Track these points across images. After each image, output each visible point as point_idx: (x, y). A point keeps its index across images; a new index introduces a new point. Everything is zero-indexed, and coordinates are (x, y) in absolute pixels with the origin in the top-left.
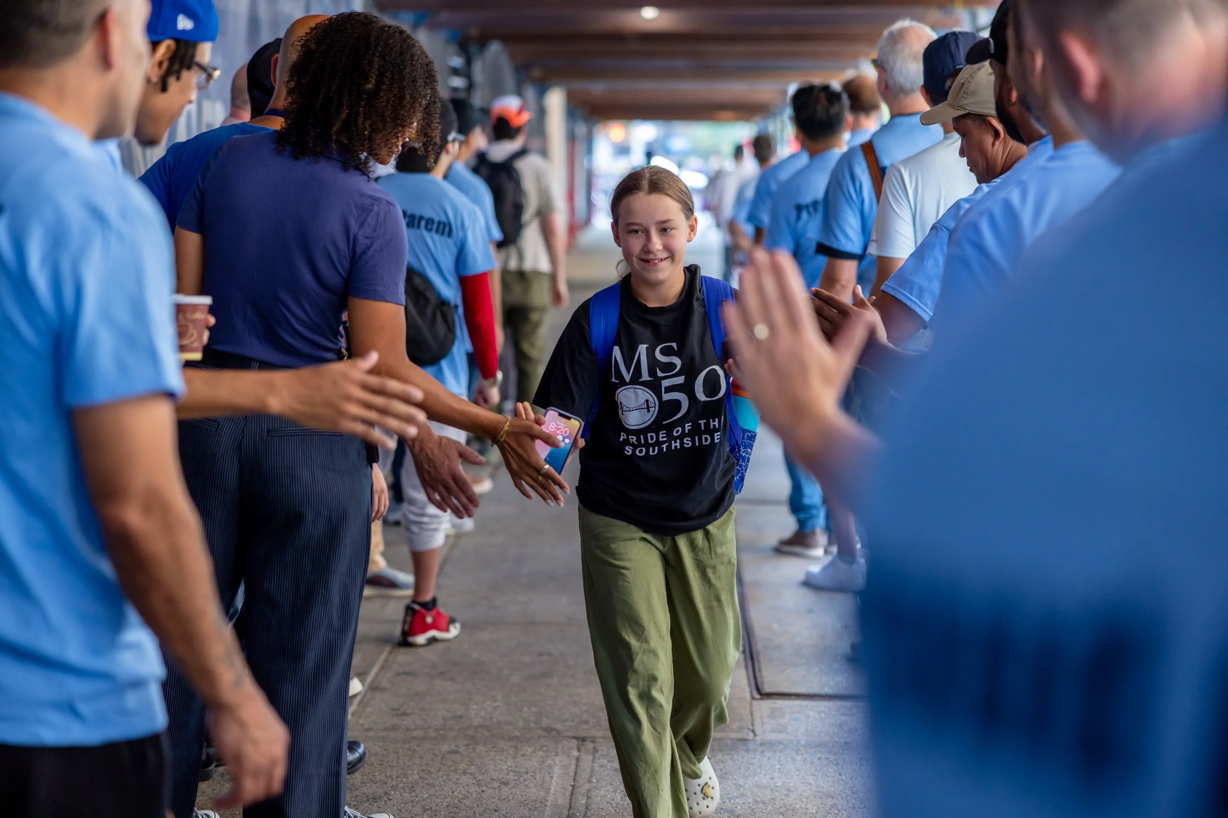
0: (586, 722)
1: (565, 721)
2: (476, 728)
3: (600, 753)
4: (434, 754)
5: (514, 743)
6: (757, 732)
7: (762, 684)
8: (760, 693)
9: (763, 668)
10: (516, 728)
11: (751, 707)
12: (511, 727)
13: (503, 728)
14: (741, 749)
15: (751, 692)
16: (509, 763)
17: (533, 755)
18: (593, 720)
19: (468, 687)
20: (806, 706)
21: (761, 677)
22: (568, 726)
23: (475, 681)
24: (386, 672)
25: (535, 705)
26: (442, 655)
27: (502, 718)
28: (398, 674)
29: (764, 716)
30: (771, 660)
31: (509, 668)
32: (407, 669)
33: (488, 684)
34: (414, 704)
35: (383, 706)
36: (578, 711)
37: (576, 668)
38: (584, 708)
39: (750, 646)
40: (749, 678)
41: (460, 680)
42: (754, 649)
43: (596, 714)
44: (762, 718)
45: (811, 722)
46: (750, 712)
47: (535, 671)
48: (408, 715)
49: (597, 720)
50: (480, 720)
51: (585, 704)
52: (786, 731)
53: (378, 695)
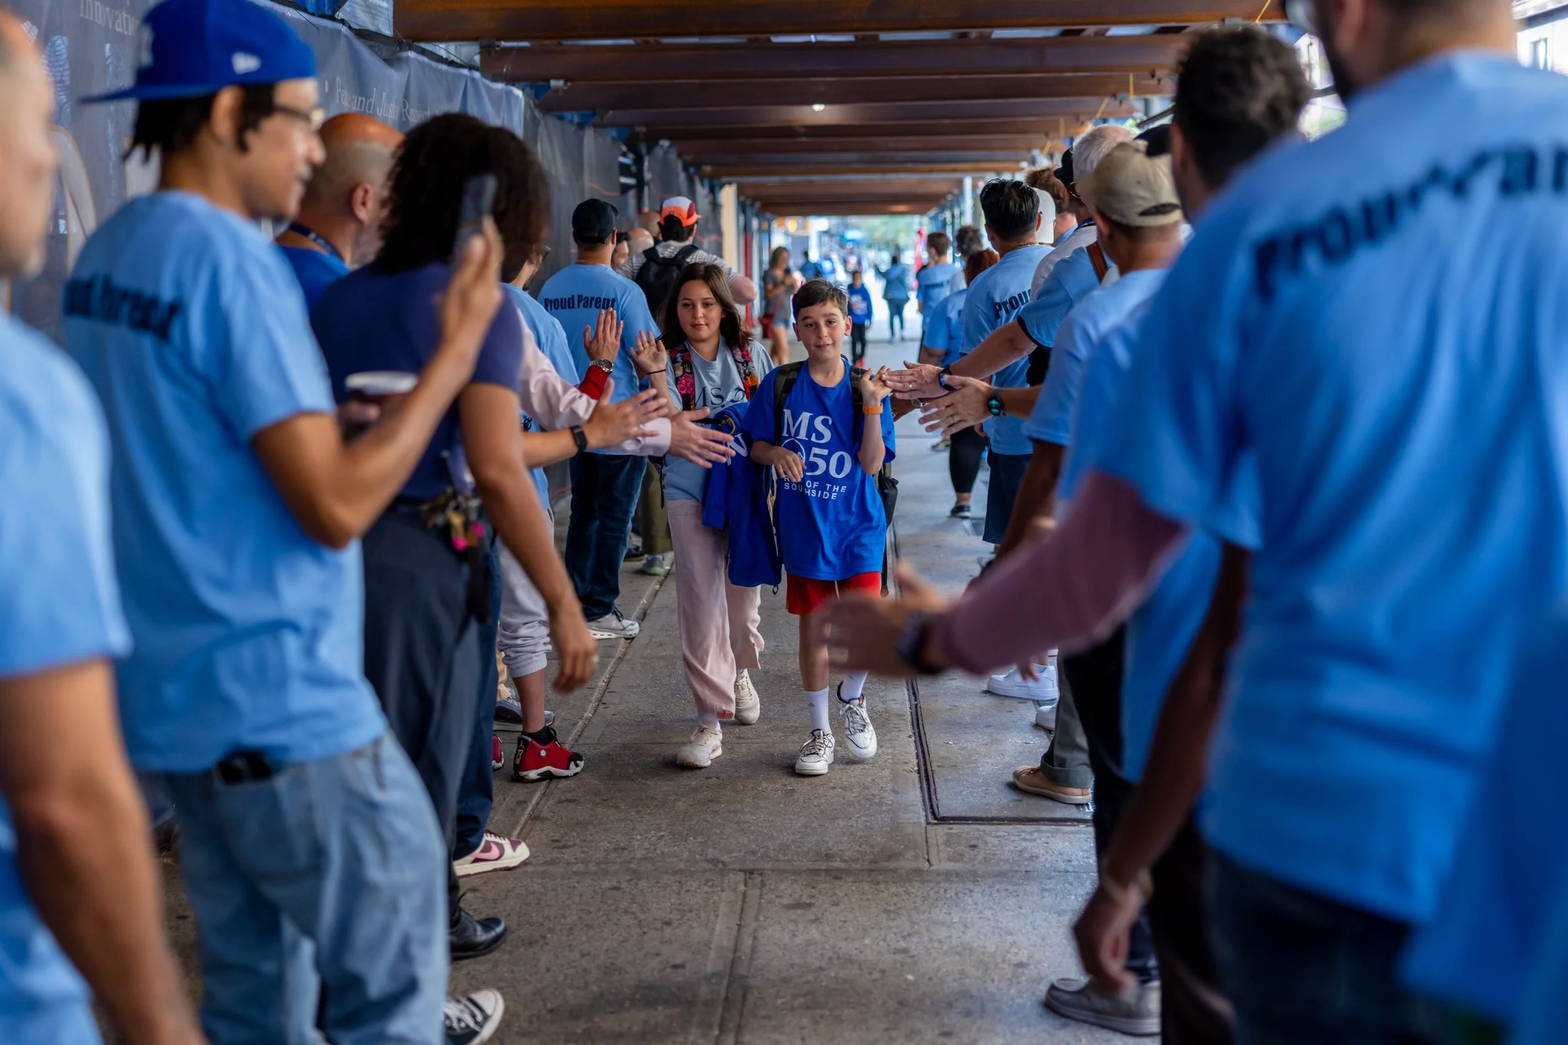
0: (754, 853)
1: (732, 851)
2: (640, 861)
3: (767, 887)
4: (594, 891)
5: (677, 877)
6: (932, 862)
7: (938, 808)
8: (936, 818)
9: (938, 790)
10: (680, 860)
11: (926, 833)
12: (675, 860)
13: (668, 860)
14: (916, 881)
15: (926, 816)
16: (672, 900)
17: (698, 890)
18: (762, 850)
19: (632, 816)
20: (984, 831)
21: (937, 799)
22: (735, 857)
23: (640, 808)
24: (547, 800)
25: (701, 834)
26: (606, 780)
27: (666, 850)
28: (560, 802)
29: (940, 843)
30: (947, 780)
31: (675, 793)
32: (569, 796)
33: (653, 811)
34: (575, 834)
35: (543, 837)
36: (746, 840)
37: (744, 793)
38: (752, 837)
39: (925, 765)
40: (924, 801)
41: (624, 807)
42: (929, 769)
43: (764, 844)
44: (938, 846)
45: (989, 849)
46: (925, 839)
47: (702, 796)
48: (569, 847)
49: (766, 849)
50: (643, 852)
51: (753, 833)
52: (962, 860)
53: (538, 825)
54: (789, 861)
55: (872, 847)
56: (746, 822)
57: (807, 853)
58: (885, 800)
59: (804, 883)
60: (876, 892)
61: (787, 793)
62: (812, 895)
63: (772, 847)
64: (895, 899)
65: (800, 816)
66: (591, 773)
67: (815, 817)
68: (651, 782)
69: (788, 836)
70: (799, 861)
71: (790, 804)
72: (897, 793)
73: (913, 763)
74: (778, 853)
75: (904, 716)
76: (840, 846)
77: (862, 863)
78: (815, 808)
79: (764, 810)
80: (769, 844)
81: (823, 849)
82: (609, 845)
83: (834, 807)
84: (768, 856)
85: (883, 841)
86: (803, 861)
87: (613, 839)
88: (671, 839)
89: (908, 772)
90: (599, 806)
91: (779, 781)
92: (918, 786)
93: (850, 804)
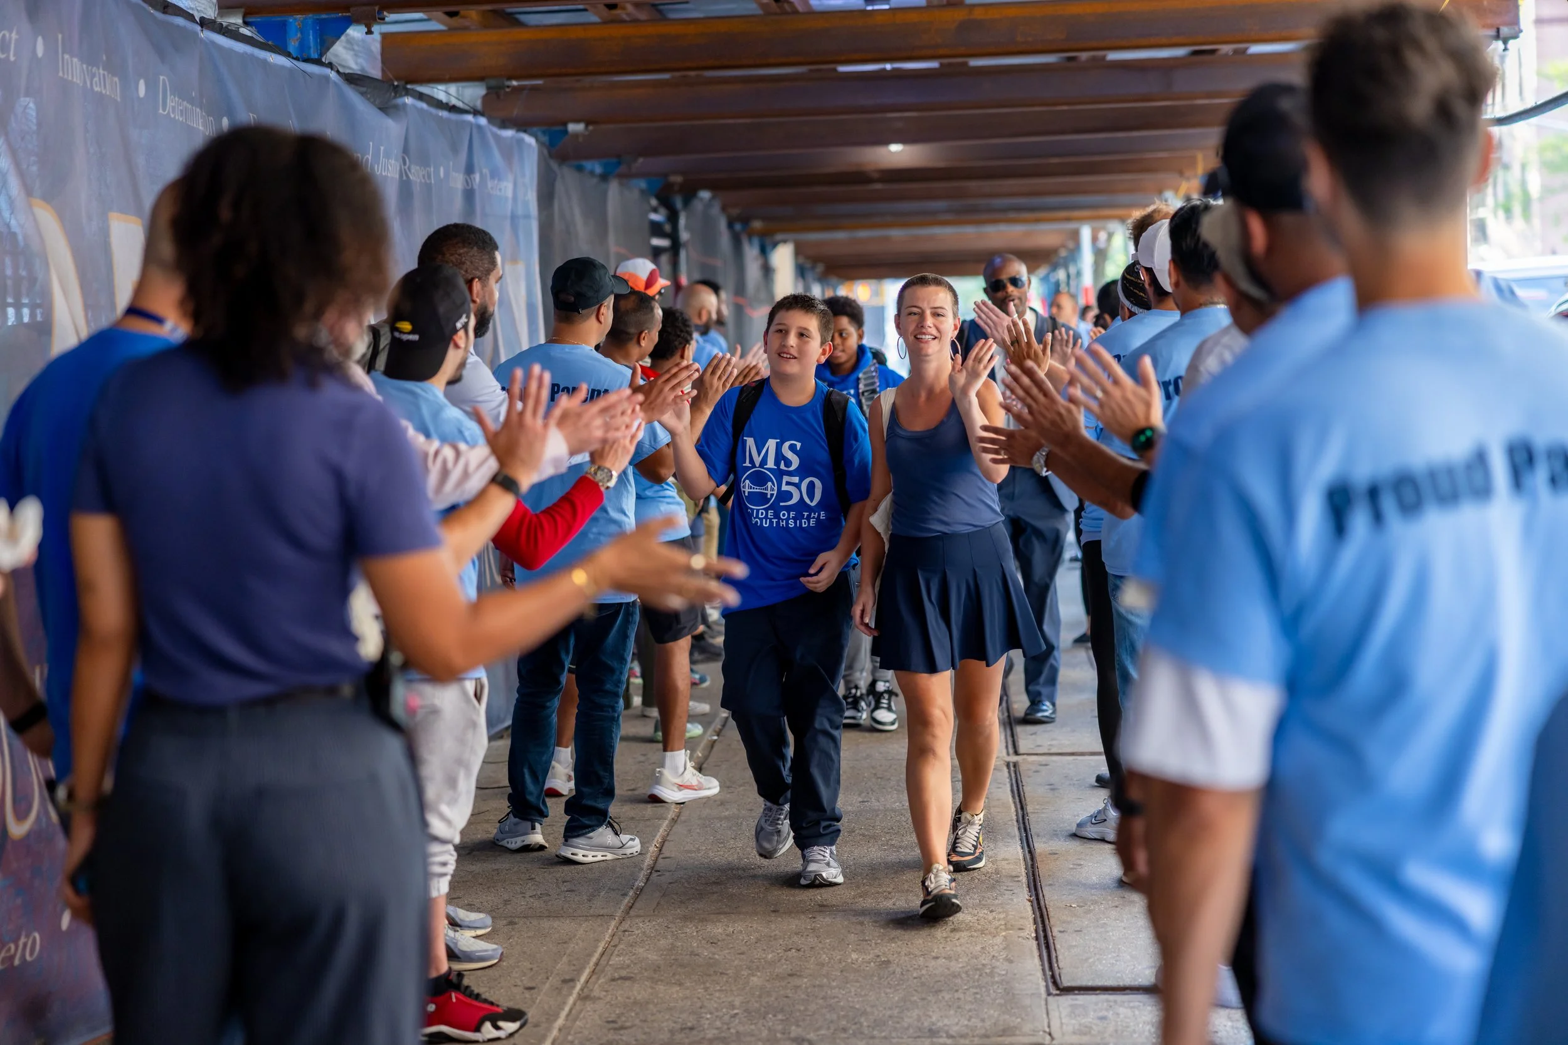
0: (844, 1030)
1: (819, 1029)
6: (1055, 1035)
7: (1060, 977)
8: (1058, 988)
9: (1060, 957)
10: (759, 1040)
11: (1046, 1004)
12: (753, 1039)
15: (1047, 987)
18: (854, 1027)
19: (699, 993)
20: (1115, 1002)
21: (1059, 968)
22: (823, 1035)
23: (708, 985)
24: (598, 979)
25: (782, 1011)
26: (666, 955)
27: (741, 1029)
28: (613, 980)
29: (1063, 1015)
30: (1070, 947)
31: (749, 968)
32: (624, 973)
33: (724, 988)
34: (633, 1014)
35: (596, 1017)
36: (834, 1017)
37: (830, 965)
38: (842, 1013)
39: (1045, 930)
40: (1043, 970)
41: (688, 984)
42: (1049, 934)
43: (856, 1020)
44: (1060, 1018)
45: (1121, 1021)
46: (1044, 1011)
47: (781, 970)
48: (626, 1028)
49: (858, 1026)
50: (716, 1032)
51: (842, 1008)
52: (1090, 1032)
53: (589, 1006)
54: (885, 1038)
55: (983, 1020)
56: (834, 997)
57: (907, 1029)
58: (998, 970)
61: (880, 965)
65: (898, 990)
66: (647, 947)
67: (916, 991)
68: (719, 955)
69: (884, 1012)
70: (898, 1037)
71: (885, 977)
72: (1011, 962)
73: (1030, 929)
74: (873, 1029)
75: (1018, 877)
76: (946, 1021)
77: (972, 1039)
78: (915, 981)
79: (855, 984)
80: (862, 1019)
81: (926, 1024)
82: (674, 1025)
83: (937, 979)
84: (862, 1033)
85: (996, 1014)
86: (902, 1038)
87: (679, 1018)
88: (745, 1017)
89: (1024, 939)
90: (659, 983)
91: (872, 952)
92: (1036, 953)
93: (955, 976)
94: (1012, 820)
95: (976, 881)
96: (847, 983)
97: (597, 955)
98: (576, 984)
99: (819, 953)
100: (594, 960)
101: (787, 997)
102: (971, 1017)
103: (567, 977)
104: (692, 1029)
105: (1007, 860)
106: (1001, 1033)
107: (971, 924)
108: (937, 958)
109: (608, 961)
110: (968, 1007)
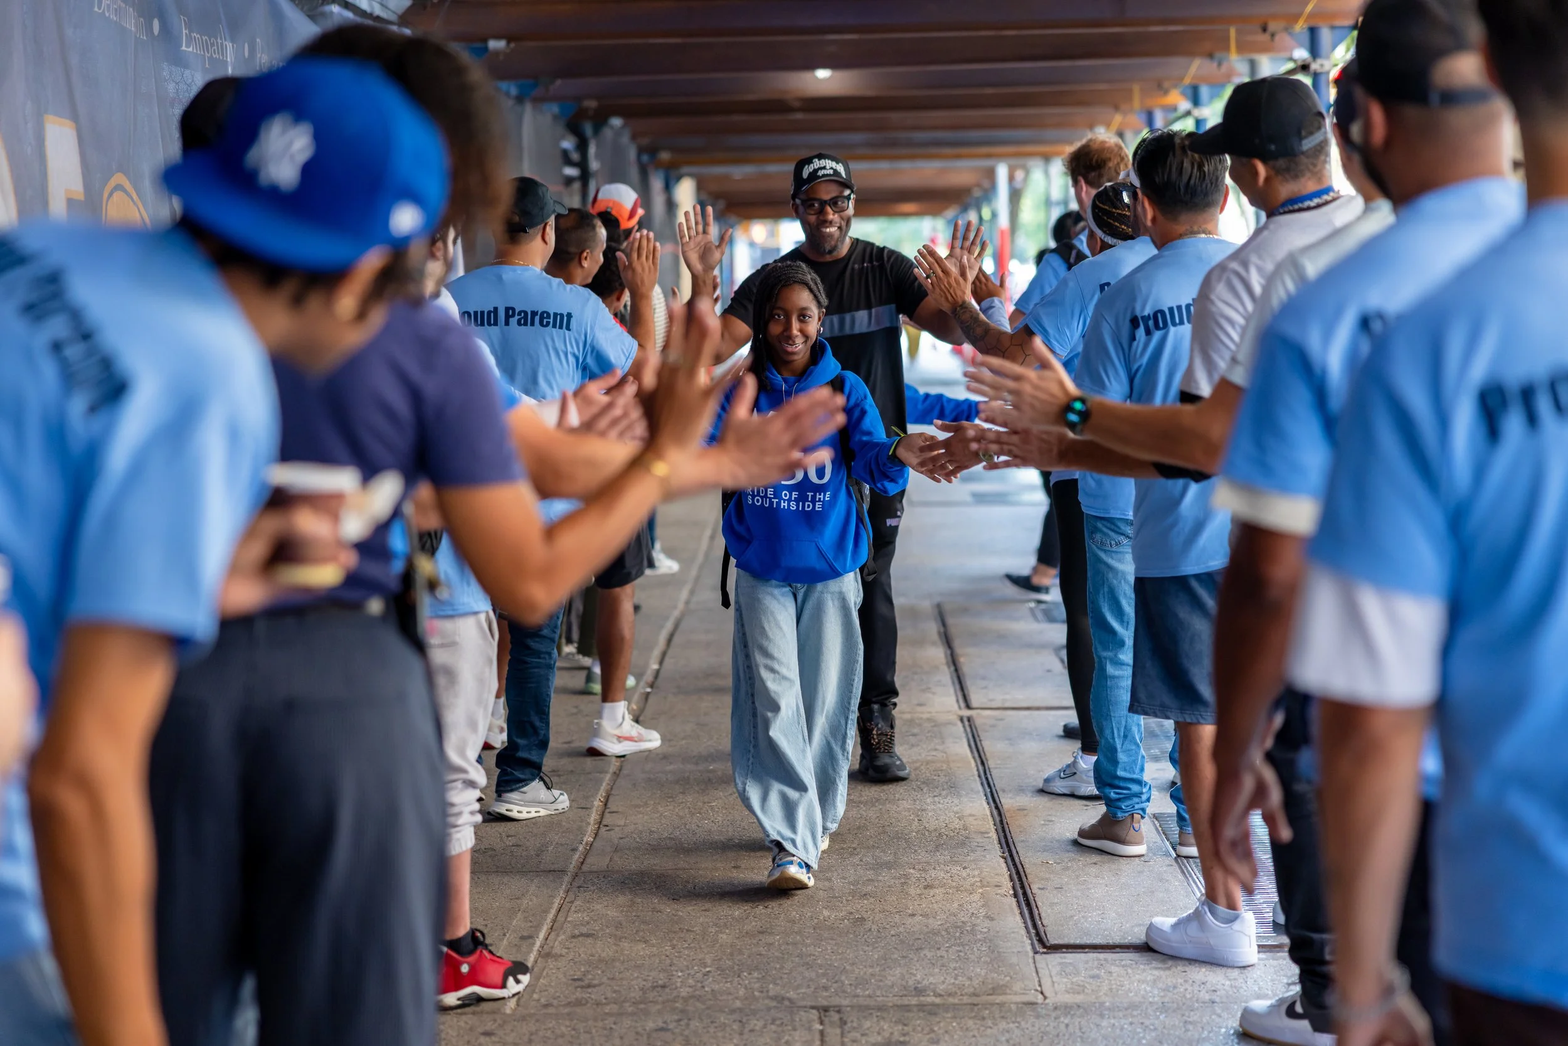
0: (826, 988)
1: (798, 987)
2: (686, 999)
3: (849, 1025)
4: (637, 1033)
5: (736, 1016)
6: (1047, 994)
7: (1046, 934)
8: (1045, 946)
9: (1043, 915)
10: (737, 998)
11: (1035, 963)
12: (730, 997)
13: (720, 998)
14: (1031, 1015)
15: (1032, 944)
16: (735, 1041)
17: (765, 1030)
18: (835, 985)
19: (666, 950)
20: (1106, 960)
21: (1043, 926)
22: (803, 993)
23: (675, 942)
24: (558, 935)
25: (757, 968)
26: (627, 912)
27: (716, 987)
28: (574, 937)
29: (1053, 973)
30: (1052, 904)
31: (716, 925)
32: (584, 930)
33: (692, 945)
34: (599, 972)
35: (561, 976)
36: (813, 975)
37: (801, 922)
38: (820, 971)
39: (1023, 887)
40: (1026, 927)
41: (654, 941)
42: (1029, 891)
43: (836, 978)
44: (1051, 977)
45: (1115, 980)
46: (1034, 970)
47: (750, 927)
48: (594, 986)
49: (840, 984)
50: (688, 989)
51: (821, 966)
52: (1083, 991)
53: (551, 963)
54: (869, 996)
55: (970, 979)
56: (810, 955)
57: (892, 986)
58: (980, 928)
59: (894, 1020)
60: (982, 1028)
61: (855, 922)
62: (905, 1032)
63: (847, 982)
64: (1007, 1035)
65: (877, 947)
66: (606, 903)
67: (895, 948)
68: (683, 912)
69: (865, 969)
70: (883, 996)
71: (862, 934)
72: (992, 919)
73: (1007, 885)
74: (856, 988)
75: (988, 833)
76: (931, 979)
77: (961, 997)
78: (893, 938)
79: (831, 942)
80: (843, 978)
81: (911, 983)
82: (644, 983)
83: (916, 936)
84: (844, 992)
85: (983, 973)
86: (887, 997)
87: (648, 976)
88: (720, 974)
89: (1002, 896)
90: (623, 940)
91: (843, 909)
92: (1017, 911)
93: (936, 933)
94: (973, 776)
95: (945, 837)
96: (822, 940)
97: (553, 912)
98: (535, 940)
99: (788, 910)
100: (551, 916)
101: (760, 955)
102: (957, 975)
103: (525, 934)
104: (664, 987)
105: (974, 815)
106: (991, 992)
107: (945, 881)
108: (913, 915)
109: (566, 918)
110: (953, 965)
